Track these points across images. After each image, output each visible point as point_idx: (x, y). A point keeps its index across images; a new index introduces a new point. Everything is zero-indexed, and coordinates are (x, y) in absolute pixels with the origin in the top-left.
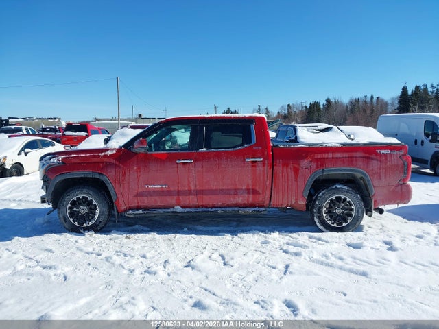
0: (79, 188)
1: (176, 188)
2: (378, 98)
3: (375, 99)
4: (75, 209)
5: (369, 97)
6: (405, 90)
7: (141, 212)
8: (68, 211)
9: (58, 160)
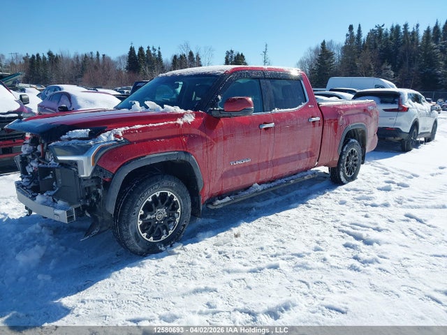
0: (157, 181)
1: (257, 162)
2: (104, 55)
3: (101, 56)
4: (149, 217)
5: (95, 54)
6: (132, 50)
7: (228, 199)
8: (140, 222)
9: (116, 136)
